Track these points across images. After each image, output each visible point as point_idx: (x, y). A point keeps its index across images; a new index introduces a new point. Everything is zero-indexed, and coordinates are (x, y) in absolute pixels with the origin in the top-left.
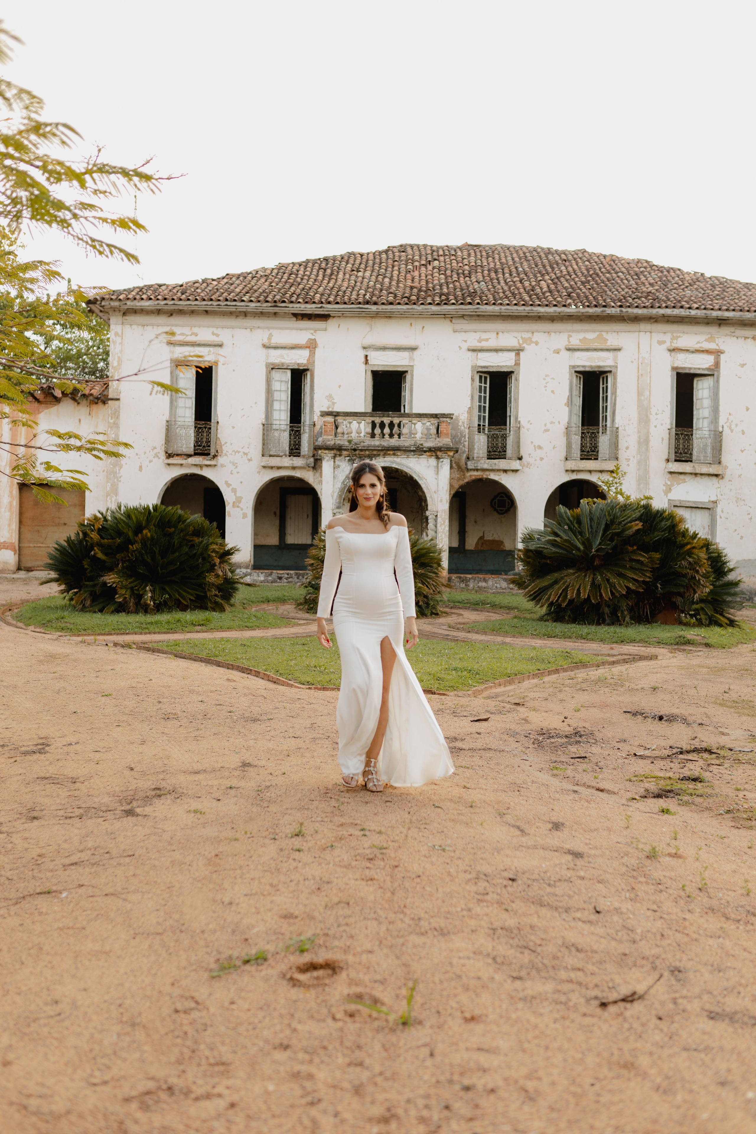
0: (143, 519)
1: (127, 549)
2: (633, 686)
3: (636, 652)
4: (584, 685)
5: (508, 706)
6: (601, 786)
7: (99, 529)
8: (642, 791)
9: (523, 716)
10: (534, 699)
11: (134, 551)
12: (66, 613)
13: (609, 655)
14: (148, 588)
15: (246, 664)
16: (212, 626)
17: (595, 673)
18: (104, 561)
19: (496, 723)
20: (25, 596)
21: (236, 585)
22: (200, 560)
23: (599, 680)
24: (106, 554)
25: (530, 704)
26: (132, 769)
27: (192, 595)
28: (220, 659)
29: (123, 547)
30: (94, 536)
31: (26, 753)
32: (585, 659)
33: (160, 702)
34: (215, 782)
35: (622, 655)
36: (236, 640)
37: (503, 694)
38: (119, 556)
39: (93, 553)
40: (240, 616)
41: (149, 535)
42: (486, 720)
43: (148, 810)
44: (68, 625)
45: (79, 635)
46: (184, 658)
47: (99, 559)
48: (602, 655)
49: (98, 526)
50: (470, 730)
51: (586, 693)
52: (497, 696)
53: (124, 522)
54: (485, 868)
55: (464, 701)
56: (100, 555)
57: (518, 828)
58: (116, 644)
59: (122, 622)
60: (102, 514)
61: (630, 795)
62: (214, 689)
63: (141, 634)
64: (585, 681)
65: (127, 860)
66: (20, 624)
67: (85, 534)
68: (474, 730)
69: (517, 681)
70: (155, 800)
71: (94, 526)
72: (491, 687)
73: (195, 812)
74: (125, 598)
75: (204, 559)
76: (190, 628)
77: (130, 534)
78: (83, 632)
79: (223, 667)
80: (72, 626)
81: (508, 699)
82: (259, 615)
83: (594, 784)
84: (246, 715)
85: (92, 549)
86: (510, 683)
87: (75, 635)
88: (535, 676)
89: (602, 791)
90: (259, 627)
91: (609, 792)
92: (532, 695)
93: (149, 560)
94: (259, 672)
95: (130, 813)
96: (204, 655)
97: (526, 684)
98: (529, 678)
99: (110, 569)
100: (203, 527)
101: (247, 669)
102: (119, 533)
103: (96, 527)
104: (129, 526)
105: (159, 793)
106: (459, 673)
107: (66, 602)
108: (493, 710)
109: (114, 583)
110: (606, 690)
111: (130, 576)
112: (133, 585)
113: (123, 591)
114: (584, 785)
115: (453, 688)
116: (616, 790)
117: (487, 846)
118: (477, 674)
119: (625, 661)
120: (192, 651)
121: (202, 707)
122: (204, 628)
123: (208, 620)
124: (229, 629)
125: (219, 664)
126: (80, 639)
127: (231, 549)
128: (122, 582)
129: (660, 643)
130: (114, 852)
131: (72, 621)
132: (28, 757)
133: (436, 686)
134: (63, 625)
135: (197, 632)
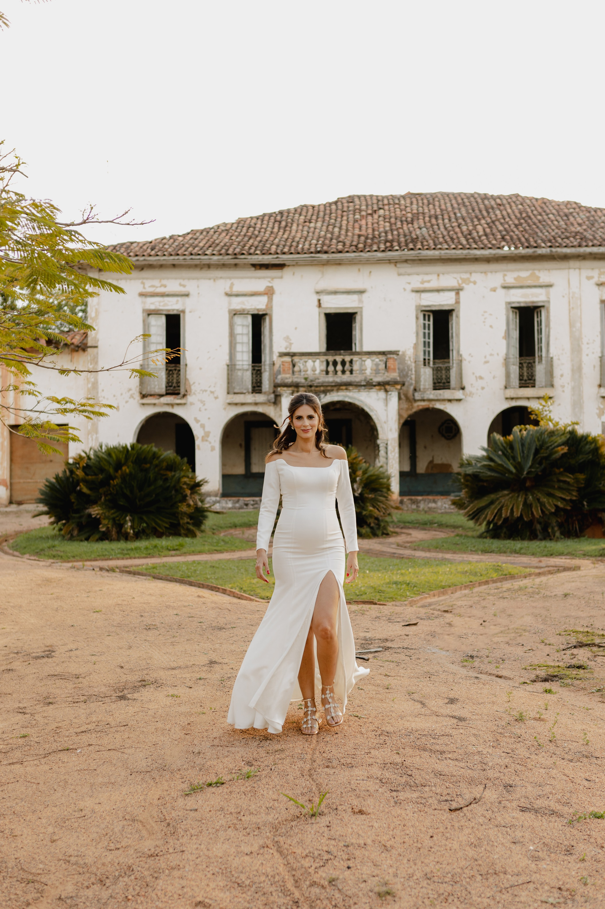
0: (122, 457)
1: (109, 484)
2: (548, 593)
3: (562, 564)
4: (506, 594)
5: (436, 613)
6: (500, 673)
7: (84, 467)
8: (533, 677)
9: (448, 621)
10: (461, 607)
11: (115, 486)
12: (56, 543)
13: (537, 567)
14: (128, 518)
15: (214, 583)
16: (184, 550)
17: (517, 584)
18: (89, 496)
19: (424, 627)
20: (18, 528)
21: (206, 514)
22: (173, 492)
23: (520, 589)
24: (90, 489)
25: (454, 611)
26: (122, 667)
27: (166, 523)
28: (192, 579)
29: (105, 483)
30: (80, 473)
31: (37, 658)
32: (514, 571)
33: (142, 616)
34: (188, 675)
35: (548, 567)
36: (206, 562)
37: (435, 603)
38: (101, 491)
39: (78, 488)
40: (210, 540)
41: (128, 471)
42: (415, 624)
43: (136, 695)
44: (59, 553)
45: (69, 562)
46: (161, 579)
47: (84, 494)
48: (530, 567)
49: (83, 464)
50: (400, 633)
51: (506, 600)
52: (430, 605)
53: (105, 460)
54: (390, 729)
55: (398, 609)
56: (85, 490)
57: (421, 702)
58: (101, 569)
59: (106, 550)
60: (86, 453)
61: (522, 680)
62: (186, 604)
63: (123, 559)
64: (509, 590)
65: (123, 728)
66: (16, 553)
67: (72, 472)
68: (403, 633)
69: (450, 592)
70: (141, 689)
71: (79, 464)
72: (426, 598)
73: (172, 696)
74: (108, 528)
75: (176, 491)
76: (166, 552)
77: (111, 471)
78: (72, 559)
79: (195, 586)
80: (62, 554)
81: (438, 608)
82: (227, 539)
83: (495, 672)
84: (213, 625)
85: (78, 484)
86: (444, 594)
87: (65, 562)
88: (466, 587)
89: (500, 677)
90: (227, 551)
91: (506, 678)
92: (459, 603)
93: (128, 493)
94: (225, 590)
95: (122, 698)
96: (178, 576)
97: (458, 594)
98: (461, 589)
99: (94, 502)
100: (175, 462)
101: (215, 587)
102: (102, 470)
103: (81, 465)
104: (110, 464)
105: (144, 684)
106: (399, 586)
107: (56, 532)
108: (424, 616)
109: (98, 514)
110: (524, 597)
111: (112, 508)
112: (114, 516)
113: (105, 522)
114: (486, 673)
115: (392, 599)
116: (512, 677)
117: (394, 715)
118: (415, 586)
119: (550, 573)
120: (168, 573)
121: (177, 619)
122: (178, 552)
123: (182, 546)
124: (200, 552)
125: (191, 584)
126: (70, 565)
127: (201, 481)
128: (105, 513)
129: (586, 555)
130: (113, 724)
131: (62, 549)
132: (39, 661)
133: (378, 598)
134: (54, 553)
135: (172, 556)
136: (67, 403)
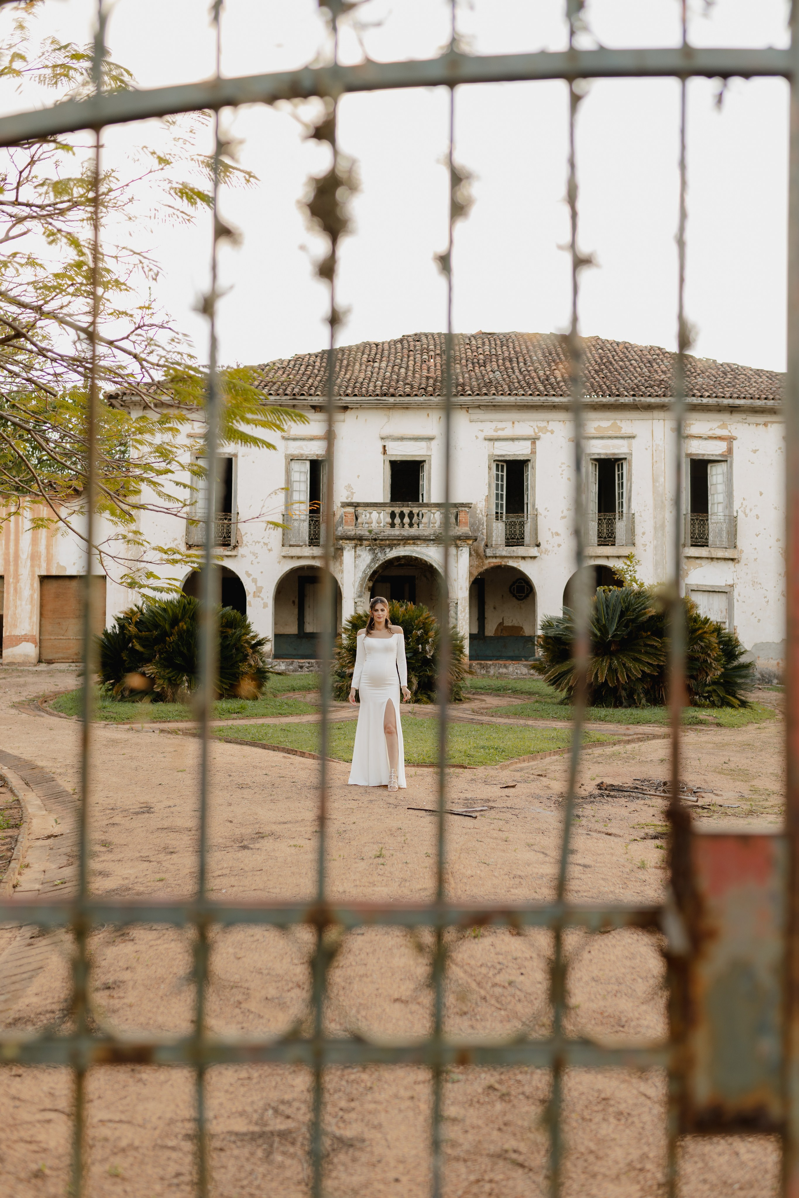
0: (179, 612)
1: (164, 642)
2: (643, 758)
3: (651, 732)
4: (600, 760)
5: (532, 776)
6: (610, 831)
7: (137, 622)
8: (642, 835)
9: (544, 784)
10: (555, 771)
11: (171, 643)
12: (107, 703)
13: (625, 735)
14: (184, 678)
15: (290, 746)
16: (247, 713)
17: (609, 750)
18: (142, 653)
19: (521, 789)
20: (54, 689)
21: (267, 674)
22: (234, 651)
23: (614, 754)
24: (143, 646)
25: (552, 775)
26: (231, 822)
27: (226, 684)
28: (264, 742)
29: (161, 639)
30: (132, 629)
31: (137, 813)
32: (602, 738)
33: (230, 776)
34: (302, 829)
35: (637, 734)
36: (275, 726)
37: (528, 768)
38: (156, 648)
39: (130, 645)
40: (272, 704)
41: (185, 627)
42: (513, 787)
43: (257, 846)
44: (111, 714)
45: (124, 724)
46: (230, 742)
47: (137, 651)
48: (618, 735)
49: (136, 619)
50: (500, 794)
51: (601, 765)
52: (522, 769)
53: (161, 615)
54: (519, 873)
55: (493, 773)
56: (138, 647)
57: (543, 853)
58: (162, 731)
59: (162, 711)
60: (138, 608)
61: (632, 837)
62: (273, 764)
63: (182, 721)
64: (600, 755)
65: (259, 873)
66: (63, 715)
67: (122, 627)
68: (504, 795)
69: (539, 758)
70: (260, 840)
71: (131, 619)
72: (516, 763)
73: (295, 846)
74: (163, 688)
75: (237, 649)
76: (227, 715)
77: (167, 627)
78: (126, 721)
79: (268, 749)
80: (115, 715)
81: (532, 772)
82: (290, 702)
83: (604, 830)
84: (308, 784)
85: (130, 640)
86: (534, 759)
87: (119, 723)
88: (555, 753)
89: (610, 835)
90: (291, 714)
91: (615, 835)
92: (553, 768)
93: (185, 651)
94: (304, 753)
95: (245, 847)
96: (248, 738)
97: (548, 760)
98: (550, 754)
99: (149, 661)
100: (235, 619)
101: (292, 750)
102: (156, 626)
103: (134, 620)
104: (165, 619)
105: (260, 836)
106: (487, 751)
107: (102, 692)
108: (519, 779)
109: (152, 673)
110: (619, 762)
111: (166, 667)
112: (170, 675)
113: (160, 682)
114: (596, 831)
115: (483, 763)
116: (621, 834)
117: (520, 862)
118: (503, 751)
119: (640, 740)
120: (236, 735)
121: (268, 779)
122: (240, 715)
123: (243, 708)
124: (264, 716)
125: (264, 747)
126: (127, 726)
127: (263, 639)
128: (160, 673)
130: (246, 869)
131: (114, 711)
132: (139, 816)
133: (467, 761)
134: (106, 714)
135: (233, 719)
136: (174, 553)
